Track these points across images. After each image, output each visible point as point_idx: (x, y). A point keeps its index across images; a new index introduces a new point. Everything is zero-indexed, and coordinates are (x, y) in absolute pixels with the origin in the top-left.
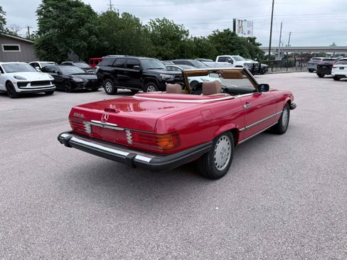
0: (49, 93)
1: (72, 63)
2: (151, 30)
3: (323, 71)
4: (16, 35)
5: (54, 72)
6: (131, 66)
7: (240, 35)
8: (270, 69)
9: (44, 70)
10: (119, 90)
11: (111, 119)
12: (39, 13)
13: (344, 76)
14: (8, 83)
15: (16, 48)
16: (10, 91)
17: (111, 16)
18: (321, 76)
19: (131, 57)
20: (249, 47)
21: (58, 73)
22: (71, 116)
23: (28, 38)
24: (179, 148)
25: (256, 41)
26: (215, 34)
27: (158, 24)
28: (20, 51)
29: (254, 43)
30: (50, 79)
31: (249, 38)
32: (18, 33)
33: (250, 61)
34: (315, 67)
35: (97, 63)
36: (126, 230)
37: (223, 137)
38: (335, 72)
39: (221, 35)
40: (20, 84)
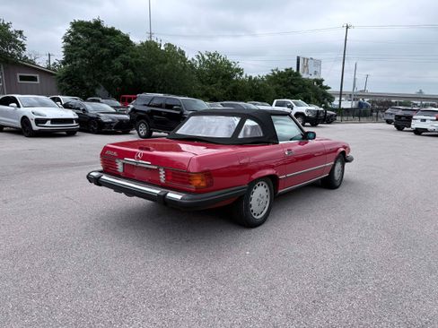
0: (71, 133)
1: (100, 99)
2: (198, 65)
3: (402, 123)
4: (34, 64)
5: (78, 109)
6: (170, 107)
7: (304, 76)
8: (338, 118)
9: (66, 106)
10: (154, 133)
11: (145, 157)
12: (66, 39)
13: (426, 130)
14: (25, 120)
15: (34, 79)
16: (25, 129)
17: (150, 47)
18: (400, 128)
19: (171, 96)
20: (315, 90)
21: (84, 110)
22: (103, 154)
23: (49, 68)
24: (211, 188)
25: (324, 84)
26: (274, 74)
27: (207, 58)
28: (38, 82)
29: (321, 86)
30: (73, 117)
31: (315, 80)
32: (37, 61)
33: (314, 108)
34: (393, 118)
35: (130, 101)
36: (153, 267)
37: (260, 183)
38: (416, 124)
39: (280, 74)
40: (38, 121)
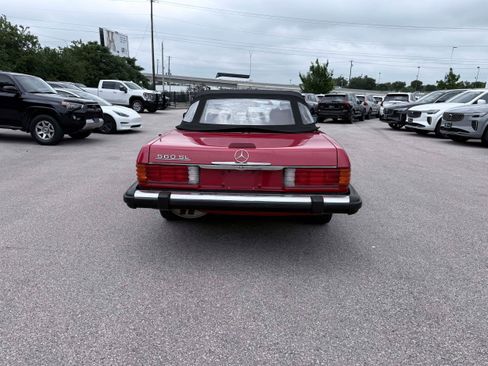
25: (137, 64)
26: (76, 47)
29: (134, 66)
31: (126, 59)
39: (86, 49)
